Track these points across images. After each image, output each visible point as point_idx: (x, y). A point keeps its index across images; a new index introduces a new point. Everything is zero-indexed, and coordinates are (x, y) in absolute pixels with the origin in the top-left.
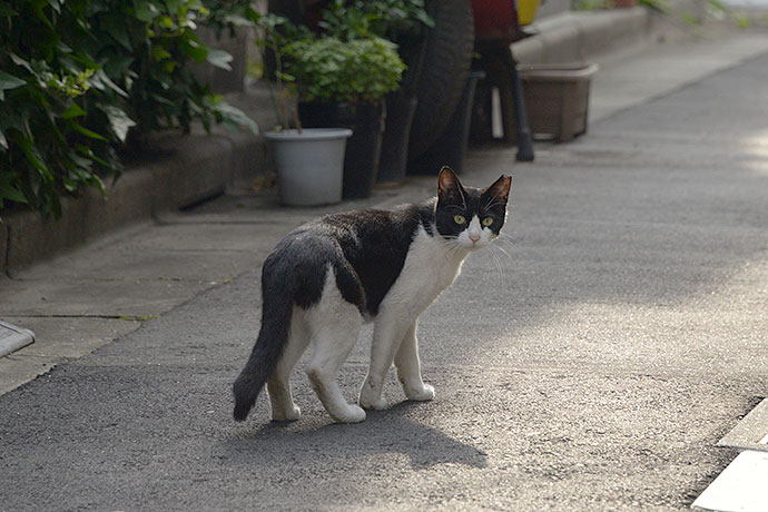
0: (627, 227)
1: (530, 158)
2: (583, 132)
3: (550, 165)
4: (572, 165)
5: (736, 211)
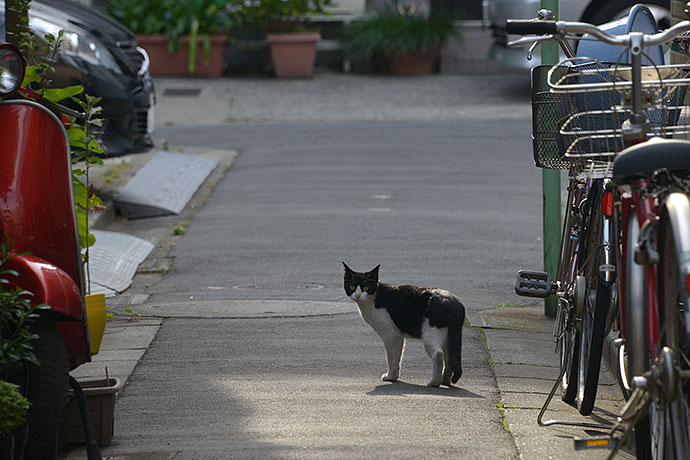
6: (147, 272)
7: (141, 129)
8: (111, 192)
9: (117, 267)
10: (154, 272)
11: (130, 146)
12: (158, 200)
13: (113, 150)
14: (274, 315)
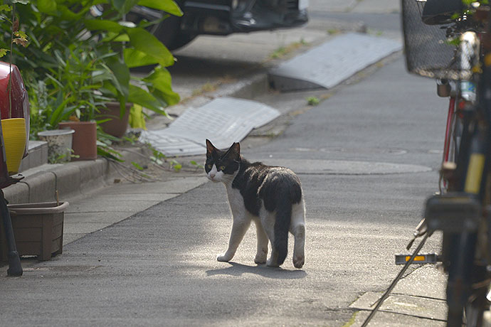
0: (92, 321)
1: (19, 273)
2: (60, 252)
3: (34, 277)
4: (51, 277)
5: (173, 307)
6: (258, 136)
7: (293, 5)
8: (271, 67)
9: (228, 130)
10: (265, 136)
11: (280, 21)
12: (313, 75)
13: (261, 24)
14: (330, 172)
